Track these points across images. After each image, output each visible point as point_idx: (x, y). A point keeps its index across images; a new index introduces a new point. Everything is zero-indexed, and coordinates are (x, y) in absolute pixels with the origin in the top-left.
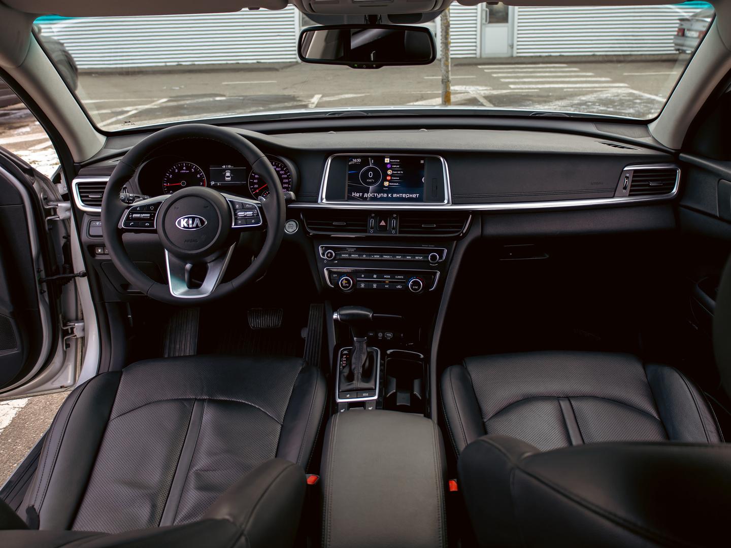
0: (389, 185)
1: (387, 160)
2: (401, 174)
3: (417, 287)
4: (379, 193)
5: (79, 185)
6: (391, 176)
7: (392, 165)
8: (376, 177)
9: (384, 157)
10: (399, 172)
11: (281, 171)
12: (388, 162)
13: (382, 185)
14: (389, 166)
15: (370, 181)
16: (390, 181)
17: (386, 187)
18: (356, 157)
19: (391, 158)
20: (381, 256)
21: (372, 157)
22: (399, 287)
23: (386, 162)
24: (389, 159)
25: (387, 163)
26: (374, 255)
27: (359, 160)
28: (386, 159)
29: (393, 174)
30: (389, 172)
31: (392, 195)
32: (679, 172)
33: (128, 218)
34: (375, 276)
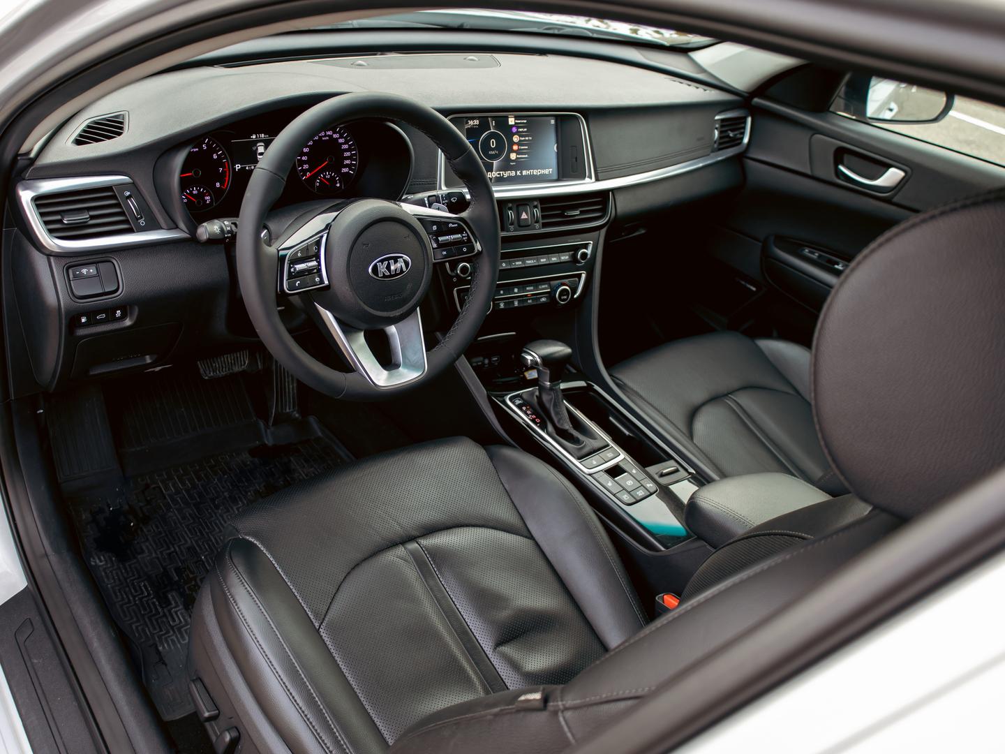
0: (517, 158)
1: (511, 121)
2: (529, 140)
3: (565, 297)
4: (505, 170)
5: (39, 201)
6: (519, 144)
7: (518, 128)
8: (500, 147)
9: (507, 117)
10: (527, 138)
11: (339, 138)
12: (513, 123)
13: (508, 159)
14: (514, 130)
15: (493, 153)
16: (518, 152)
17: (513, 161)
18: (473, 118)
19: (516, 118)
20: (524, 262)
21: (493, 118)
22: (543, 299)
23: (510, 123)
24: (513, 119)
25: (512, 126)
26: (515, 261)
27: (477, 122)
28: (510, 119)
29: (520, 141)
30: (516, 139)
31: (521, 173)
32: (749, 120)
33: (290, 276)
34: (516, 290)
